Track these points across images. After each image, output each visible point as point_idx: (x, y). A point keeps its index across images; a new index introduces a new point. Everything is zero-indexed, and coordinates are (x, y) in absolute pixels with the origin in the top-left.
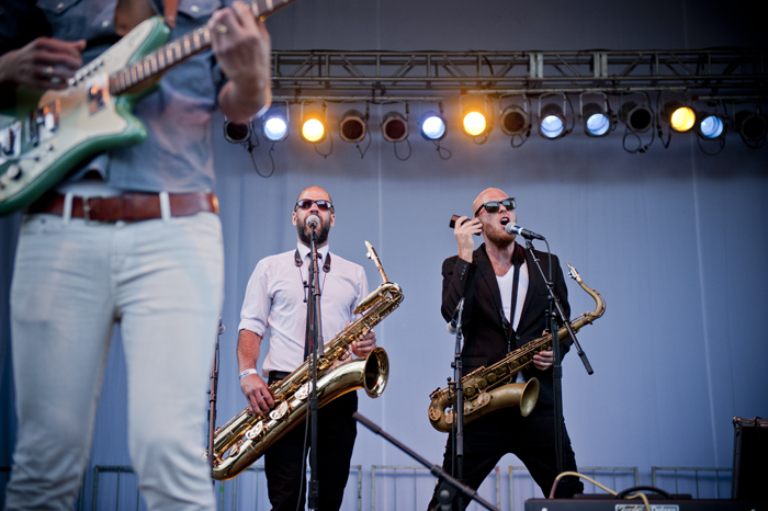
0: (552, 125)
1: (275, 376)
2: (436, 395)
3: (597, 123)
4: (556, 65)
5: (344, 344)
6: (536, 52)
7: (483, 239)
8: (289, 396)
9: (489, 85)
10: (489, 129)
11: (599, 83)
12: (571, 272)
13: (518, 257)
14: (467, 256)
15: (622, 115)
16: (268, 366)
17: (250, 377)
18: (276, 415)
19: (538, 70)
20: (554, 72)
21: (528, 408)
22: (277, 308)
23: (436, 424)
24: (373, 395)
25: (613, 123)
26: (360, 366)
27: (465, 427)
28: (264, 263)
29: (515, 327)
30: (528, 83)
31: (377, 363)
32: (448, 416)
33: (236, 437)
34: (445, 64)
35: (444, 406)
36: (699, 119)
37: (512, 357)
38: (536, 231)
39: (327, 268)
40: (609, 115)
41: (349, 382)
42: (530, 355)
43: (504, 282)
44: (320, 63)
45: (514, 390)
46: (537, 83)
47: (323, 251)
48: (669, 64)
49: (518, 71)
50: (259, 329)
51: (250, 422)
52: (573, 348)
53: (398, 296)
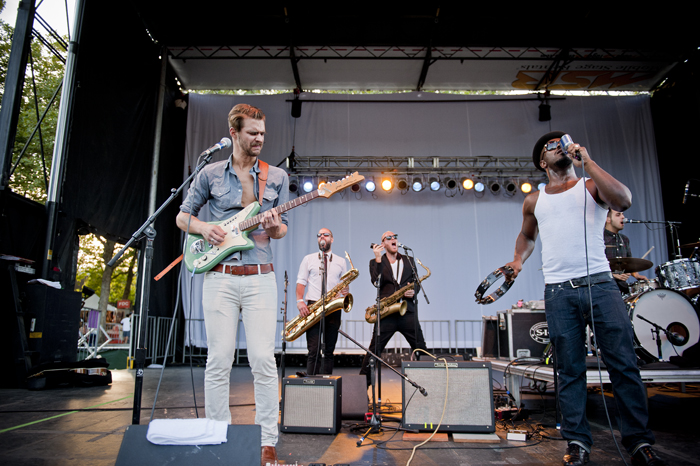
0: (417, 186)
1: (310, 302)
2: (368, 310)
3: (435, 185)
4: (419, 162)
5: (336, 291)
6: (411, 157)
7: (385, 251)
8: (315, 310)
9: (392, 170)
10: (393, 188)
11: (436, 170)
12: (417, 262)
13: (399, 257)
14: (379, 260)
15: (445, 182)
16: (308, 298)
17: (301, 302)
18: (310, 318)
19: (412, 164)
20: (418, 165)
21: (403, 312)
22: (311, 275)
23: (367, 320)
24: (347, 311)
25: (441, 186)
26: (342, 300)
27: (381, 320)
28: (307, 257)
29: (399, 282)
30: (408, 169)
31: (348, 299)
32: (374, 317)
33: (295, 325)
34: (375, 162)
35: (372, 313)
36: (475, 183)
37: (397, 293)
38: (408, 247)
39: (331, 260)
40: (439, 182)
41: (337, 306)
42: (403, 292)
43: (394, 266)
44: (326, 161)
45: (397, 306)
46: (411, 169)
47: (329, 254)
48: (462, 162)
49: (403, 165)
50: (304, 283)
51: (300, 320)
52: (421, 291)
53: (357, 273)
